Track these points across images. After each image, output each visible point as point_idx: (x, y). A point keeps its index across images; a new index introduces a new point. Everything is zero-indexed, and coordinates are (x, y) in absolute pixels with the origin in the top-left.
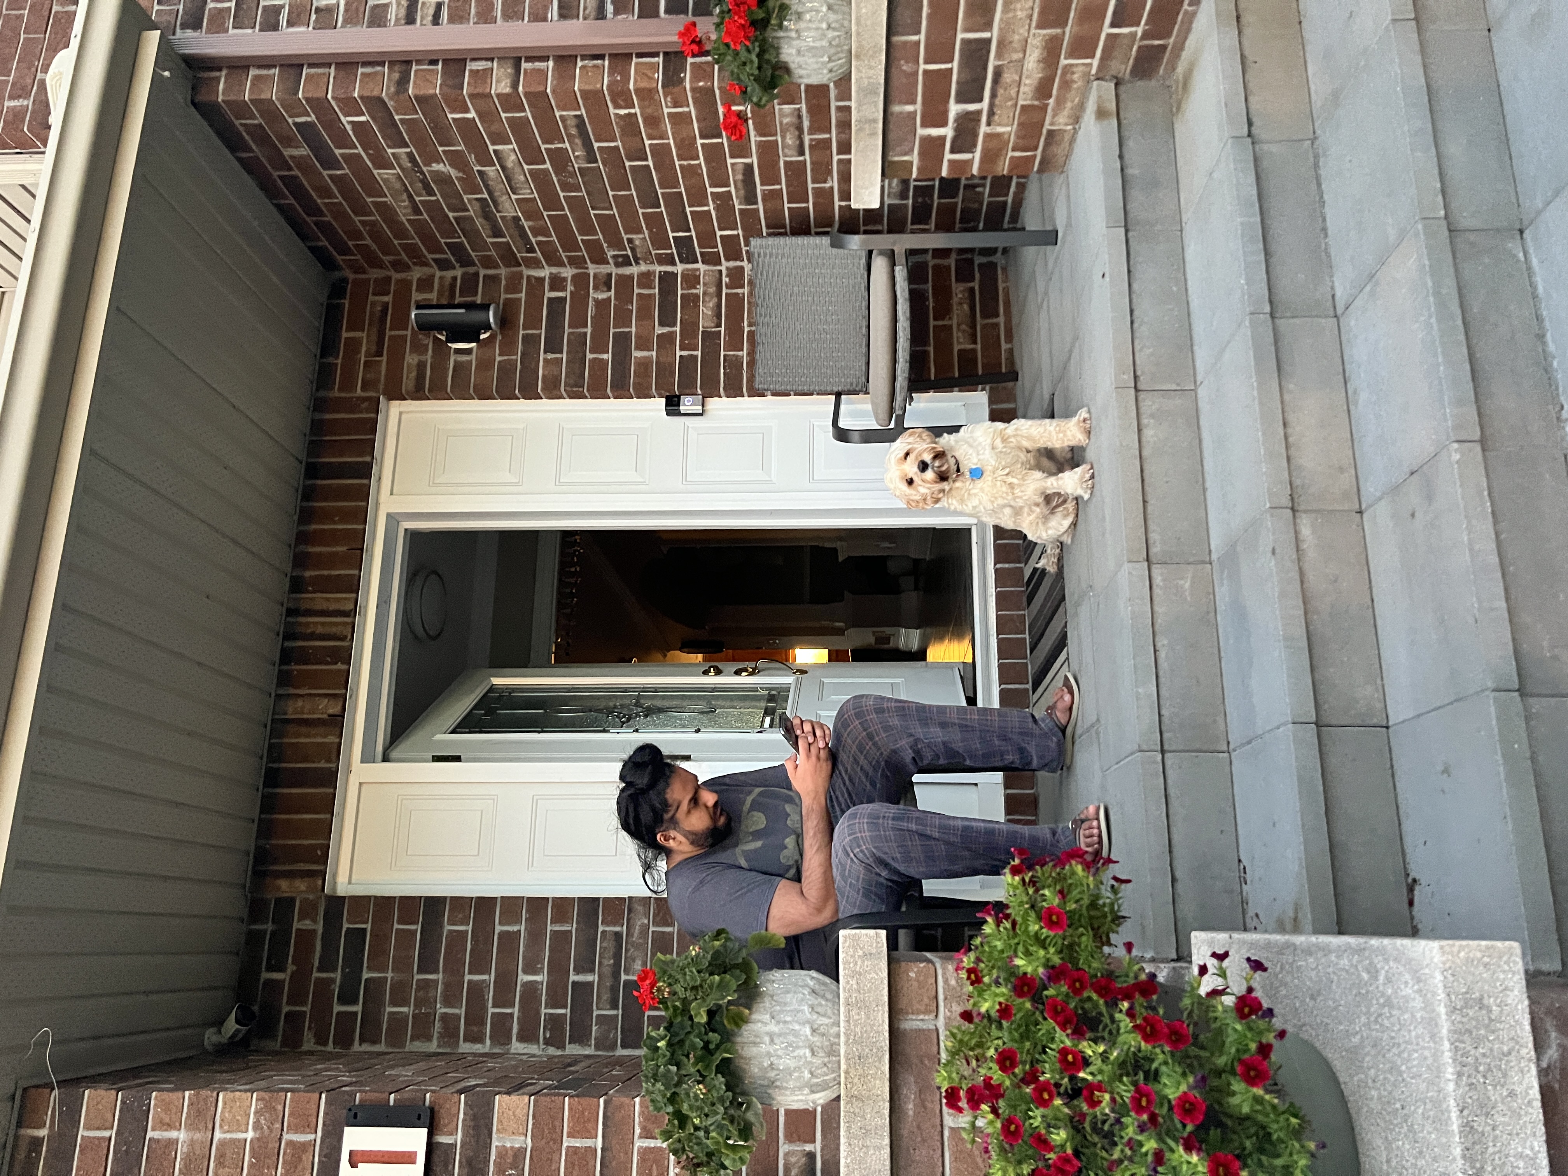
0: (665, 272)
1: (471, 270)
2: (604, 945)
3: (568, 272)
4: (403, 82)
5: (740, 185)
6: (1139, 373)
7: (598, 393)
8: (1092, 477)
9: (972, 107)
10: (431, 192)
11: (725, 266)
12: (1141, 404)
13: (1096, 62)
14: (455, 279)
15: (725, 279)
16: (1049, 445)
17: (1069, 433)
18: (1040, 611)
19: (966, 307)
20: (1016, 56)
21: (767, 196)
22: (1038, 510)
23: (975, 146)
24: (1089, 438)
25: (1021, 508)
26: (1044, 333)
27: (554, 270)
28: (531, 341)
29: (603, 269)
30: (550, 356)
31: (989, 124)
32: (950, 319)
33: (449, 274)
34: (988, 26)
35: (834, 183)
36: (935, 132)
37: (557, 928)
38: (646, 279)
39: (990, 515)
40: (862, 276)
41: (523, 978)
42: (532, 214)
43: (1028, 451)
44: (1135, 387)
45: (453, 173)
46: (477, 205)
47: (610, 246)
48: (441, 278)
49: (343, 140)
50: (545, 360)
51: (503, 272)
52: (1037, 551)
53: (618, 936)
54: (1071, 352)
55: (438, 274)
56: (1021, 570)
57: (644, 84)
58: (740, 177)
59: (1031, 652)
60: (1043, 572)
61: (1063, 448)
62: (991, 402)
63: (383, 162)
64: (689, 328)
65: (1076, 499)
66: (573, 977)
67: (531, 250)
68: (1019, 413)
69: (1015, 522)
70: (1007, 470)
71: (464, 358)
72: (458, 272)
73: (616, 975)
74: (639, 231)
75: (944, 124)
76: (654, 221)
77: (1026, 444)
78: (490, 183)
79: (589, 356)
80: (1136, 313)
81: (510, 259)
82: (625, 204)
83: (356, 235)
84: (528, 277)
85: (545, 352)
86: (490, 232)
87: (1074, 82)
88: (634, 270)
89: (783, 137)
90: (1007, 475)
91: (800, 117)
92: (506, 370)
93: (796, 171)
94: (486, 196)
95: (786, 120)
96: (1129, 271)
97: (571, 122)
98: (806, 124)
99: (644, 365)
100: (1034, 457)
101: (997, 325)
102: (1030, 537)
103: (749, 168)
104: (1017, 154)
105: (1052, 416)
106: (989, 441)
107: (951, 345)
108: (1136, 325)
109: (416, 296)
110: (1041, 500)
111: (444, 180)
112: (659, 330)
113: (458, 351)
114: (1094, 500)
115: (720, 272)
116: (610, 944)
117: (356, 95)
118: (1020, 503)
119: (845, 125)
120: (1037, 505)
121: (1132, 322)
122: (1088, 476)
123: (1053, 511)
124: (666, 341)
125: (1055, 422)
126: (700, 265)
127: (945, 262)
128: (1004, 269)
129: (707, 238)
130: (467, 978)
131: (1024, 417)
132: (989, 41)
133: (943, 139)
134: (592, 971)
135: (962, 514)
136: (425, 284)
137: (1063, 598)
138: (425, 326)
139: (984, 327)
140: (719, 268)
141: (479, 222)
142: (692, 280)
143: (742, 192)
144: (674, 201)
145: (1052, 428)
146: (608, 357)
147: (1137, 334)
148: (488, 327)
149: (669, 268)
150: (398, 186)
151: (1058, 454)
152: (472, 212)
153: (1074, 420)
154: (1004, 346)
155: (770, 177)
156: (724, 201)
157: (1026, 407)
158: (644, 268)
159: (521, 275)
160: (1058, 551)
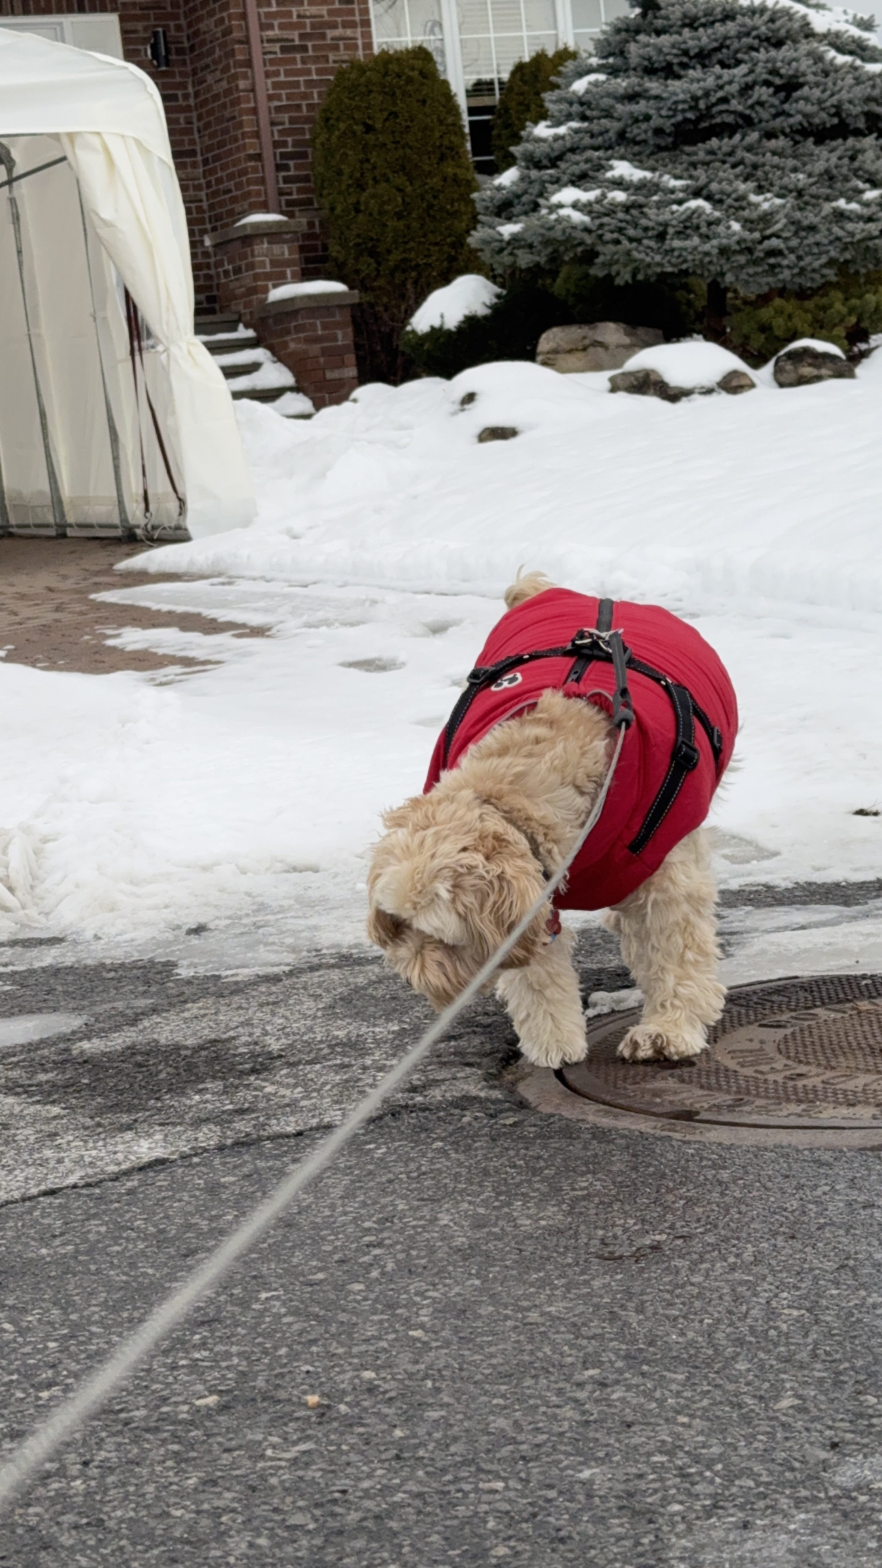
3: (192, 102)
10: (210, 42)
29: (195, 120)
38: (192, 142)
42: (208, 89)
45: (217, 55)
46: (209, 63)
51: (189, 68)
57: (249, 145)
63: (216, 24)
67: (197, 86)
72: (186, 45)
76: (212, 147)
78: (215, 72)
82: (216, 134)
86: (201, 66)
88: (196, 135)
94: (212, 68)
111: (214, 50)
117: (235, 21)
126: (201, 170)
138: (156, 34)
150: (210, 28)
152: (206, 60)
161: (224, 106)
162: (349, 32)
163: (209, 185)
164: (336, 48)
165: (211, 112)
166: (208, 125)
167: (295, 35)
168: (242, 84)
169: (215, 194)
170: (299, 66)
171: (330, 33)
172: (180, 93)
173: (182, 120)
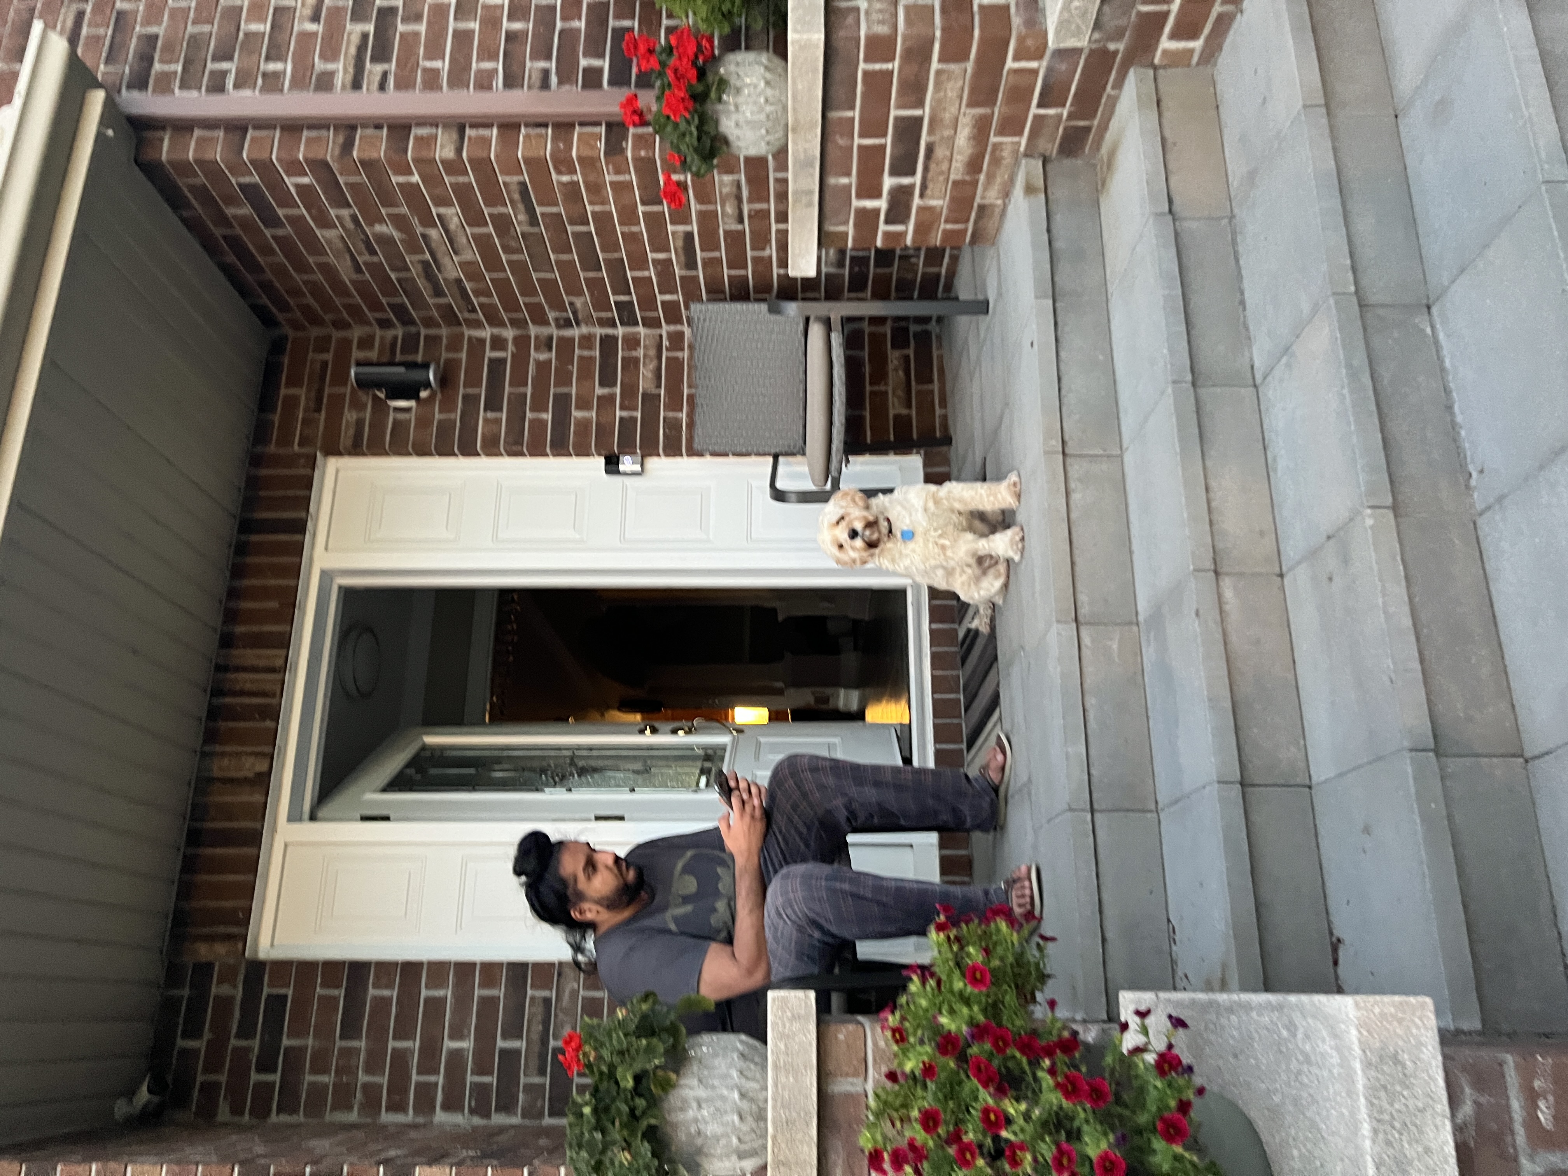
0: (607, 336)
1: (413, 329)
2: (534, 1009)
3: (509, 333)
4: (348, 145)
5: (680, 251)
6: (1066, 438)
7: (537, 450)
8: (1023, 539)
9: (906, 181)
10: (373, 252)
11: (665, 329)
12: (1069, 468)
13: (1024, 141)
14: (395, 338)
15: (665, 343)
16: (981, 508)
17: (999, 496)
18: (974, 672)
19: (901, 373)
20: (947, 133)
21: (706, 263)
22: (969, 571)
23: (908, 217)
24: (1019, 501)
25: (953, 569)
26: (976, 400)
27: (496, 331)
28: (471, 401)
29: (544, 331)
30: (490, 415)
31: (922, 196)
32: (886, 384)
33: (390, 334)
34: (920, 104)
35: (772, 251)
36: (869, 204)
37: (487, 992)
38: (587, 341)
39: (923, 576)
40: (799, 342)
41: (449, 1044)
42: (474, 275)
43: (960, 513)
44: (1064, 453)
45: (396, 235)
46: (420, 267)
47: (551, 307)
48: (382, 338)
49: (286, 200)
50: (486, 420)
51: (444, 332)
52: (970, 612)
53: (547, 1001)
54: (1001, 418)
55: (378, 332)
56: (956, 631)
57: (587, 152)
58: (680, 243)
59: (966, 711)
60: (977, 632)
61: (994, 512)
62: (925, 465)
63: (325, 222)
64: (629, 391)
65: (1008, 561)
66: (500, 1043)
67: (474, 310)
68: (953, 476)
69: (947, 582)
70: (940, 532)
71: (401, 416)
72: (399, 332)
73: (544, 1042)
74: (581, 293)
75: (879, 195)
76: (596, 285)
77: (958, 506)
78: (433, 245)
79: (529, 415)
80: (1064, 381)
81: (451, 319)
82: (567, 268)
83: (296, 292)
84: (470, 338)
85: (485, 410)
86: (431, 292)
87: (1002, 158)
88: (575, 332)
89: (723, 206)
90: (940, 536)
91: (739, 187)
92: (445, 429)
93: (735, 239)
94: (428, 256)
95: (726, 190)
96: (1057, 340)
97: (514, 188)
98: (745, 193)
99: (583, 426)
100: (967, 519)
101: (932, 392)
102: (962, 597)
103: (689, 236)
104: (949, 226)
105: (984, 479)
106: (921, 503)
107: (887, 410)
108: (1063, 392)
109: (357, 354)
110: (972, 561)
111: (386, 241)
112: (599, 391)
113: (397, 409)
114: (1024, 562)
115: (661, 336)
116: (539, 1009)
117: (301, 157)
118: (952, 563)
119: (782, 196)
120: (969, 566)
121: (1059, 389)
122: (1017, 538)
123: (984, 573)
124: (607, 402)
125: (986, 485)
126: (641, 330)
127: (880, 329)
128: (939, 338)
129: (648, 302)
130: (392, 1044)
131: (958, 479)
132: (920, 119)
133: (877, 211)
134: (520, 1037)
135: (895, 574)
136: (366, 343)
137: (996, 658)
139: (918, 393)
140: (658, 331)
141: (421, 283)
142: (632, 342)
143: (682, 258)
144: (616, 267)
145: (983, 492)
146: (548, 416)
147: (1064, 401)
148: (427, 385)
149: (610, 331)
150: (340, 245)
151: (990, 517)
152: (415, 271)
153: (1004, 484)
154: (938, 411)
155: (710, 243)
156: (664, 267)
157: (960, 471)
158: (585, 330)
159: (463, 334)
160: (990, 612)
166: (555, 303)
167: (354, 30)
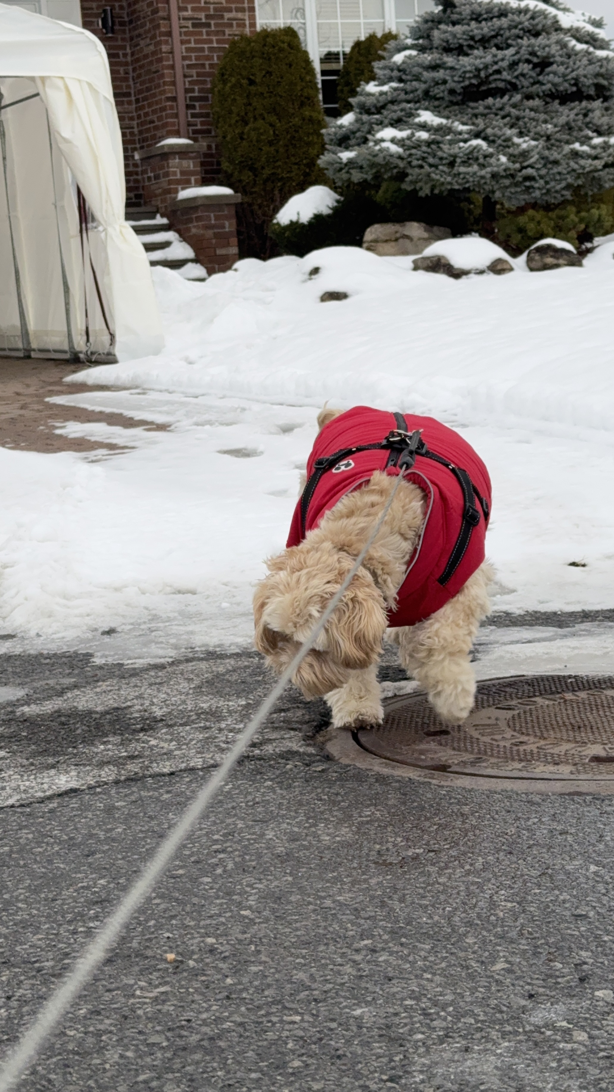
10: (143, 18)
38: (128, 87)
42: (141, 50)
45: (146, 28)
46: (141, 33)
51: (127, 36)
57: (168, 91)
63: (147, 5)
67: (133, 48)
76: (142, 91)
78: (146, 39)
81: (132, 39)
82: (145, 82)
88: (131, 83)
94: (143, 36)
97: (159, 68)
111: (145, 24)
126: (134, 106)
138: (105, 11)
141: (137, 32)
144: (147, 98)
150: (143, 8)
152: (140, 30)
161: (151, 63)
162: (240, 15)
163: (139, 117)
164: (231, 25)
165: (141, 67)
166: (139, 76)
167: (202, 15)
168: (165, 48)
169: (142, 124)
170: (205, 37)
171: (227, 15)
172: (121, 53)
173: (122, 72)
